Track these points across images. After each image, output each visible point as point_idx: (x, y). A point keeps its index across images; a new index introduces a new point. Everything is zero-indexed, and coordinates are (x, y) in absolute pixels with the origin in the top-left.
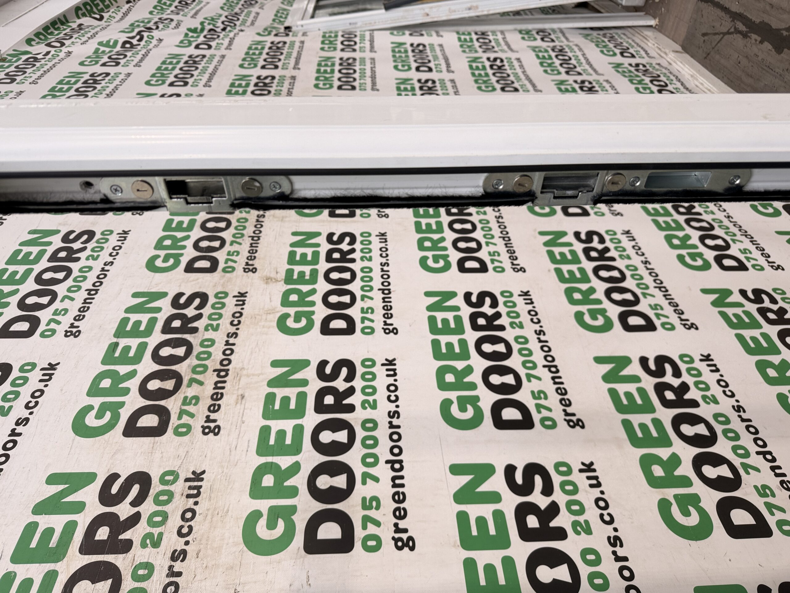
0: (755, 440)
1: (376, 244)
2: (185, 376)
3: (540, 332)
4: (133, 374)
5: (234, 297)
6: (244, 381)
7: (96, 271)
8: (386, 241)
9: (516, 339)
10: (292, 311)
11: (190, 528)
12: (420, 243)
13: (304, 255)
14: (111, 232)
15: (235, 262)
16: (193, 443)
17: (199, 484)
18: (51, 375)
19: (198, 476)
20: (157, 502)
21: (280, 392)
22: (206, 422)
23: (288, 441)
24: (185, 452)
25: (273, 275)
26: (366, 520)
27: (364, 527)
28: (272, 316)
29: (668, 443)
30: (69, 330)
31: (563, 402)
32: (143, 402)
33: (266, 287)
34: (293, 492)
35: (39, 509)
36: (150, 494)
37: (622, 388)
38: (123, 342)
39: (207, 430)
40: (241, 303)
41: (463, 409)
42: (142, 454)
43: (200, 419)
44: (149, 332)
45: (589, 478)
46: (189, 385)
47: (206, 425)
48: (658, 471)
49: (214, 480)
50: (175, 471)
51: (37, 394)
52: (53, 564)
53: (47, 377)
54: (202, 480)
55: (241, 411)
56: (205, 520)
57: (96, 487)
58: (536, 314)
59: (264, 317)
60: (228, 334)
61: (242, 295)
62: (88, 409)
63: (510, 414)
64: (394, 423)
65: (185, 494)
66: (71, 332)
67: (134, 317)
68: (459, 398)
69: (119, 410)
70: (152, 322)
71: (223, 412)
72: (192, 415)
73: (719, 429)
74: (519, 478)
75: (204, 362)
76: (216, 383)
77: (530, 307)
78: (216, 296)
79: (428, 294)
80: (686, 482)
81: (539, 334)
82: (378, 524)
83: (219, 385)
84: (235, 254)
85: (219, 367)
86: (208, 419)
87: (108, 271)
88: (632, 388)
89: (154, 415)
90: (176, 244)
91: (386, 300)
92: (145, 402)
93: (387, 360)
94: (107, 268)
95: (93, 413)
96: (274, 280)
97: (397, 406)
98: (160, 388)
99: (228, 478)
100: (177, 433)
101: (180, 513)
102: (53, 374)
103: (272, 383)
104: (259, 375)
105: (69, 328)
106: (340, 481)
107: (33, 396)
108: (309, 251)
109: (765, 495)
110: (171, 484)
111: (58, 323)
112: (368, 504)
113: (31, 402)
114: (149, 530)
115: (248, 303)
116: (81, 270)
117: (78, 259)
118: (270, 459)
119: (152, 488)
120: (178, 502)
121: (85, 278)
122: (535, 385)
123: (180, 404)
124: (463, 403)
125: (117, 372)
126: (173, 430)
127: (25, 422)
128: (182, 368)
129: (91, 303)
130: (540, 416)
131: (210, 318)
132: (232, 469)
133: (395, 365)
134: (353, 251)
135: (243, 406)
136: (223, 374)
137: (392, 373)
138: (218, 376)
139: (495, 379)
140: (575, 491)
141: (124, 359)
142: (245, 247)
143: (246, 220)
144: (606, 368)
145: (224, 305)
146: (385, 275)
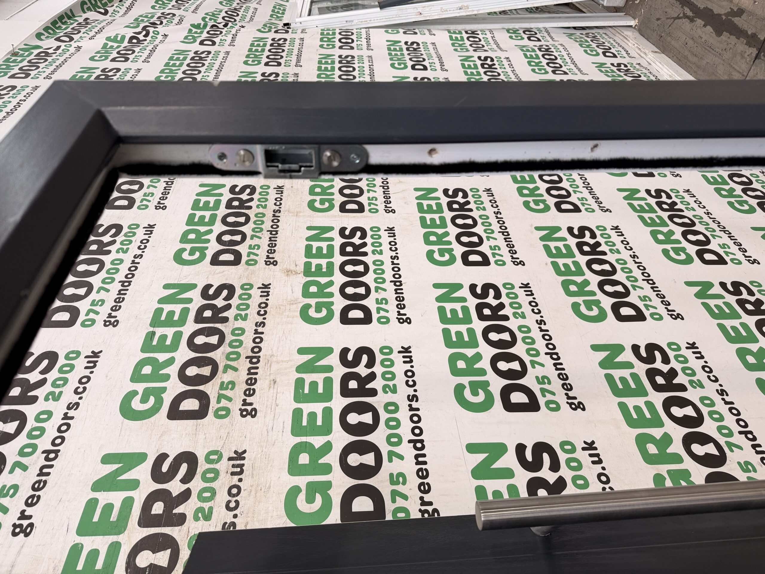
0: (738, 421)
1: (385, 239)
2: (220, 363)
3: (541, 322)
4: (171, 361)
5: (259, 288)
6: (274, 367)
7: (127, 264)
8: (395, 236)
9: (520, 328)
10: (313, 302)
11: (237, 502)
12: (426, 237)
13: (320, 249)
14: (138, 226)
15: (257, 255)
16: (232, 425)
17: (242, 462)
18: (95, 362)
19: (240, 455)
20: (205, 479)
21: (309, 378)
22: (243, 405)
23: (319, 422)
24: (226, 434)
25: (293, 267)
26: (395, 494)
27: (394, 501)
28: (295, 306)
29: (661, 424)
30: (107, 319)
31: (565, 387)
32: (184, 388)
33: (287, 279)
34: (327, 469)
35: (98, 486)
36: (197, 472)
37: (617, 374)
38: (160, 331)
39: (244, 413)
40: (266, 294)
41: (475, 393)
42: (187, 436)
43: (237, 403)
44: (182, 321)
45: (591, 455)
46: (225, 371)
47: (243, 408)
48: (652, 449)
49: (255, 459)
50: (218, 451)
51: (84, 380)
52: (116, 536)
53: (92, 365)
54: (244, 458)
55: (275, 395)
56: (249, 495)
57: (147, 466)
58: (537, 305)
59: (288, 307)
60: (257, 323)
61: (266, 286)
62: (133, 394)
63: (517, 397)
64: (413, 406)
65: (230, 472)
66: (110, 321)
67: (167, 308)
68: (470, 383)
69: (162, 395)
70: (185, 312)
71: (258, 396)
72: (230, 399)
73: (705, 411)
74: (529, 456)
75: (236, 350)
76: (249, 369)
77: (530, 298)
78: (242, 287)
79: (437, 286)
80: (677, 459)
81: (541, 324)
82: (405, 497)
83: (252, 371)
84: (256, 247)
85: (251, 354)
86: (245, 403)
87: (139, 263)
88: (626, 373)
89: (195, 400)
90: (200, 237)
91: (398, 291)
92: (185, 387)
93: (402, 347)
94: (137, 260)
95: (138, 398)
96: (294, 273)
97: (415, 391)
98: (197, 374)
99: (267, 457)
100: (217, 416)
101: (227, 489)
102: (97, 361)
103: (301, 369)
104: (288, 361)
105: (107, 318)
106: (369, 459)
107: (80, 382)
108: (324, 245)
109: (747, 471)
110: (216, 463)
111: (97, 313)
112: (395, 480)
113: (79, 387)
114: (200, 504)
115: (272, 295)
116: (112, 263)
117: (109, 252)
118: (304, 439)
119: (199, 466)
120: (224, 479)
121: (117, 270)
122: (539, 371)
123: (218, 389)
124: (475, 387)
125: (156, 360)
126: (213, 413)
127: (76, 406)
128: (217, 355)
129: (125, 294)
130: (545, 399)
131: (238, 308)
132: (270, 448)
133: (410, 352)
134: (364, 245)
135: (275, 390)
136: (255, 360)
137: (408, 359)
138: (251, 362)
139: (503, 366)
140: (580, 467)
141: (162, 347)
142: (264, 242)
143: (264, 215)
144: (603, 355)
145: (250, 296)
146: (396, 268)
